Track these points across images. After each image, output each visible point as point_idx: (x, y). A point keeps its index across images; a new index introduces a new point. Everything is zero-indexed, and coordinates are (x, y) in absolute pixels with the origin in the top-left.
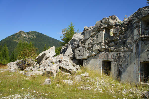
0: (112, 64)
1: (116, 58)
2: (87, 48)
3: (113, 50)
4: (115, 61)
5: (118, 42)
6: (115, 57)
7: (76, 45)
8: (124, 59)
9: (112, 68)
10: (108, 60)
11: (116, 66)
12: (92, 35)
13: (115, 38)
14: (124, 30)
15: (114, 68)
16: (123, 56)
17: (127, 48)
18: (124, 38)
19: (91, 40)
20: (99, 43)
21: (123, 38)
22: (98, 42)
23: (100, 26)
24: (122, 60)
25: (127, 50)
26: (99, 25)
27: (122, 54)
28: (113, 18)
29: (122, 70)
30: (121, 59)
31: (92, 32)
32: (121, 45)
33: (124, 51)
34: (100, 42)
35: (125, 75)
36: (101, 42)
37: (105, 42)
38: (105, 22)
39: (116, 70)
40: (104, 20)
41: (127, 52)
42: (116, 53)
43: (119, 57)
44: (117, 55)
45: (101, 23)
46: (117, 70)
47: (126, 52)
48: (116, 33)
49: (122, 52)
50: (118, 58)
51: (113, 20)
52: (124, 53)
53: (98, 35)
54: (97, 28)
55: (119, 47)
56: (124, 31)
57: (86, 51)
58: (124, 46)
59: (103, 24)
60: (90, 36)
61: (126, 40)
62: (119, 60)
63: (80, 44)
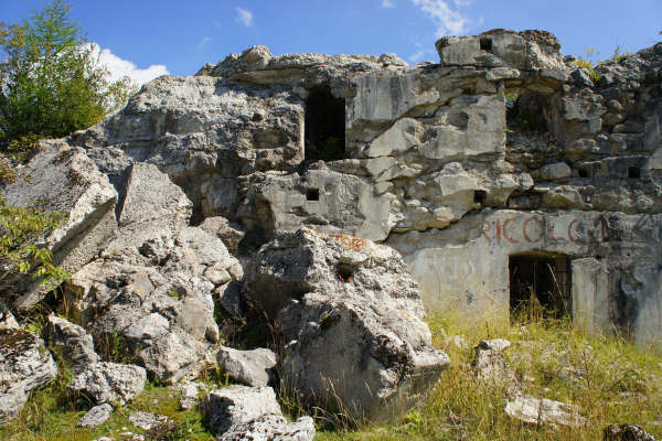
0: (576, 266)
1: (600, 240)
2: (388, 175)
3: (573, 201)
4: (589, 252)
5: (599, 165)
6: (591, 233)
7: (204, 155)
8: (642, 245)
9: (580, 290)
10: (550, 249)
11: (603, 278)
12: (418, 103)
13: (581, 141)
14: (622, 112)
15: (591, 286)
16: (636, 229)
17: (652, 193)
18: (631, 148)
19: (411, 130)
20: (480, 155)
21: (625, 147)
22: (475, 153)
23: (477, 67)
24: (633, 249)
25: (651, 202)
26: (474, 61)
27: (628, 222)
28: (548, 44)
29: (637, 294)
30: (625, 244)
31: (413, 89)
32: (616, 178)
33: (637, 210)
34: (490, 149)
35: (655, 312)
36: (496, 155)
37: (518, 156)
38: (509, 51)
39: (604, 294)
40: (508, 41)
41: (649, 211)
42: (595, 214)
43: (615, 235)
44: (600, 226)
45: (485, 54)
46: (612, 295)
47: (644, 212)
48: (587, 121)
49: (628, 211)
50: (605, 240)
51: (548, 54)
52: (638, 216)
53: (469, 112)
54: (458, 75)
55: (609, 188)
56: (620, 116)
57: (376, 195)
58: (632, 188)
59: (497, 61)
60: (404, 108)
61: (643, 161)
62: (617, 249)
63: (245, 150)
